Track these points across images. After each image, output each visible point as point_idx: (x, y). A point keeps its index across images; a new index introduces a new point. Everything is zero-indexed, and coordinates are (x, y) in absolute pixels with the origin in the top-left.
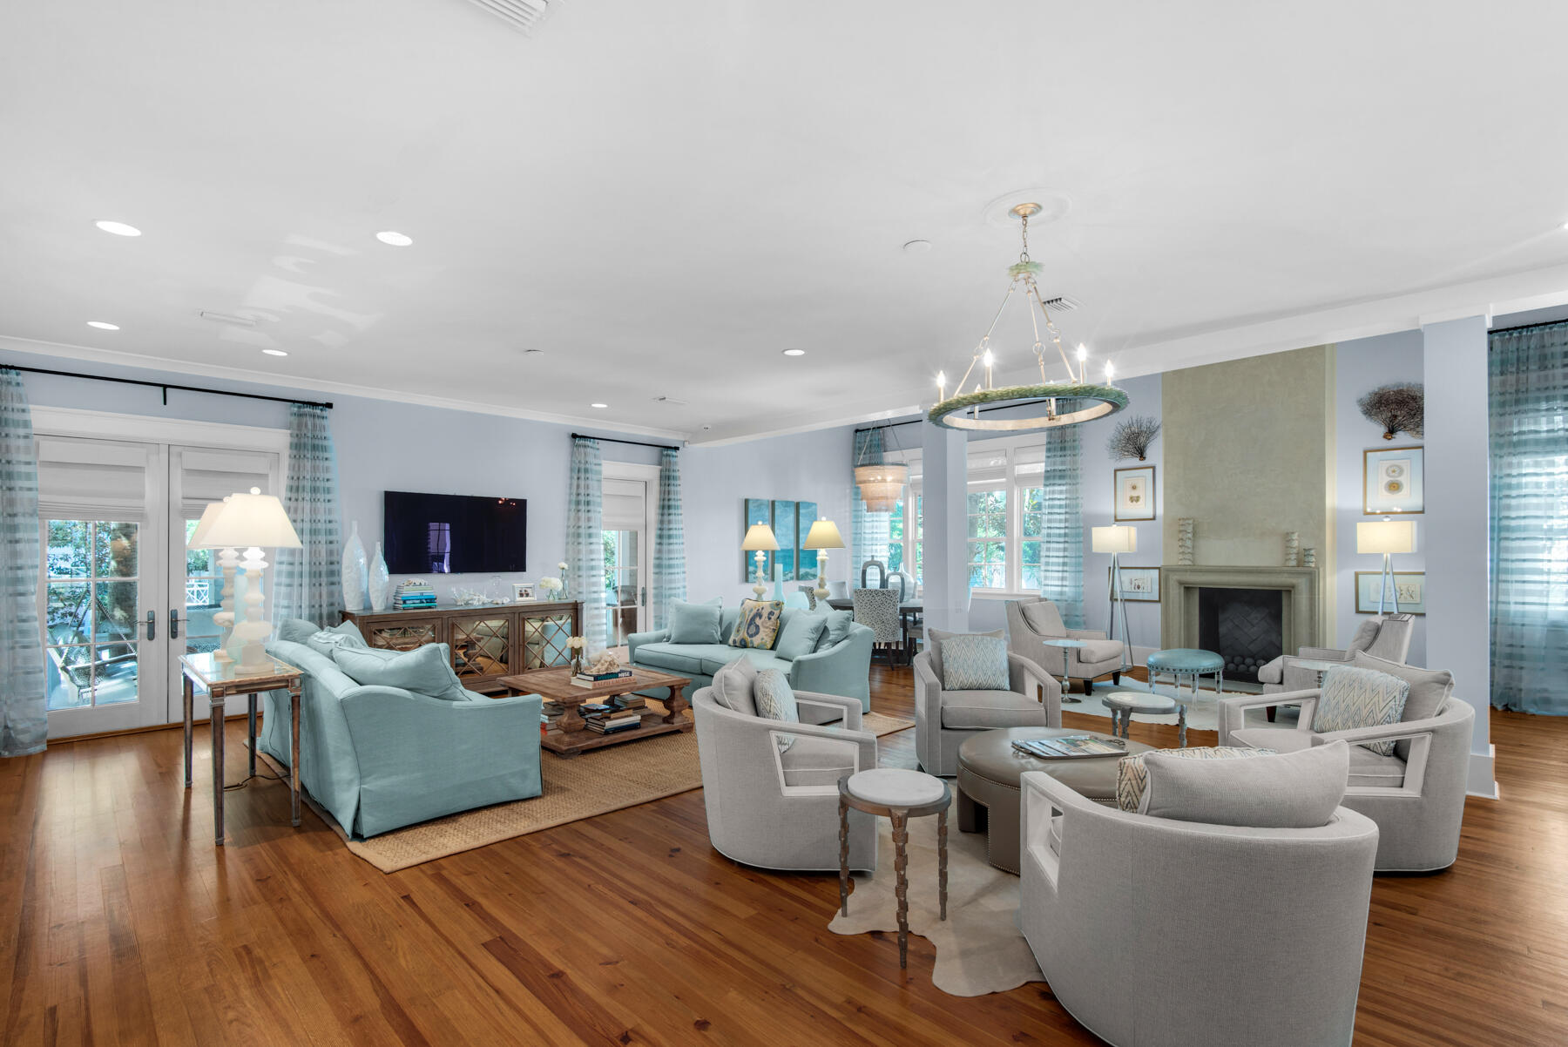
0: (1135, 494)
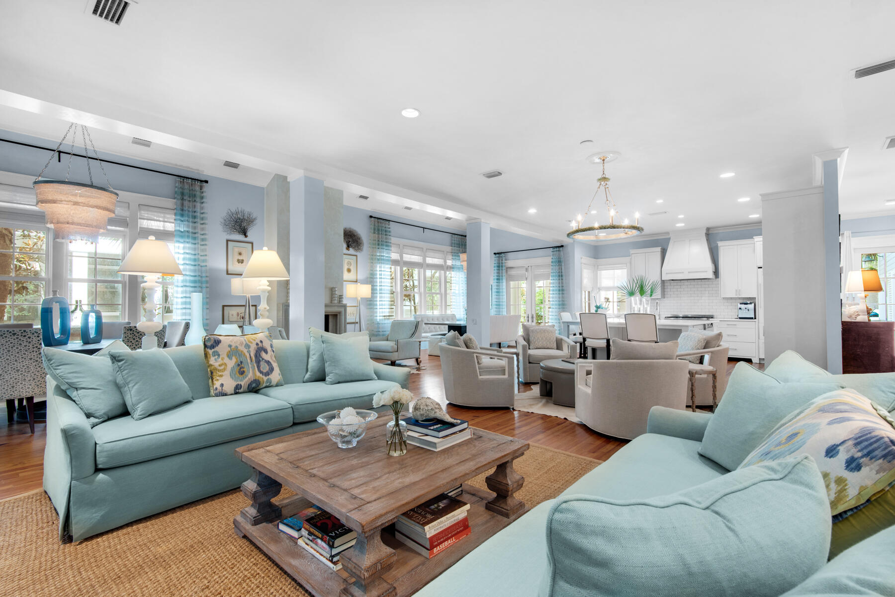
0: (241, 258)
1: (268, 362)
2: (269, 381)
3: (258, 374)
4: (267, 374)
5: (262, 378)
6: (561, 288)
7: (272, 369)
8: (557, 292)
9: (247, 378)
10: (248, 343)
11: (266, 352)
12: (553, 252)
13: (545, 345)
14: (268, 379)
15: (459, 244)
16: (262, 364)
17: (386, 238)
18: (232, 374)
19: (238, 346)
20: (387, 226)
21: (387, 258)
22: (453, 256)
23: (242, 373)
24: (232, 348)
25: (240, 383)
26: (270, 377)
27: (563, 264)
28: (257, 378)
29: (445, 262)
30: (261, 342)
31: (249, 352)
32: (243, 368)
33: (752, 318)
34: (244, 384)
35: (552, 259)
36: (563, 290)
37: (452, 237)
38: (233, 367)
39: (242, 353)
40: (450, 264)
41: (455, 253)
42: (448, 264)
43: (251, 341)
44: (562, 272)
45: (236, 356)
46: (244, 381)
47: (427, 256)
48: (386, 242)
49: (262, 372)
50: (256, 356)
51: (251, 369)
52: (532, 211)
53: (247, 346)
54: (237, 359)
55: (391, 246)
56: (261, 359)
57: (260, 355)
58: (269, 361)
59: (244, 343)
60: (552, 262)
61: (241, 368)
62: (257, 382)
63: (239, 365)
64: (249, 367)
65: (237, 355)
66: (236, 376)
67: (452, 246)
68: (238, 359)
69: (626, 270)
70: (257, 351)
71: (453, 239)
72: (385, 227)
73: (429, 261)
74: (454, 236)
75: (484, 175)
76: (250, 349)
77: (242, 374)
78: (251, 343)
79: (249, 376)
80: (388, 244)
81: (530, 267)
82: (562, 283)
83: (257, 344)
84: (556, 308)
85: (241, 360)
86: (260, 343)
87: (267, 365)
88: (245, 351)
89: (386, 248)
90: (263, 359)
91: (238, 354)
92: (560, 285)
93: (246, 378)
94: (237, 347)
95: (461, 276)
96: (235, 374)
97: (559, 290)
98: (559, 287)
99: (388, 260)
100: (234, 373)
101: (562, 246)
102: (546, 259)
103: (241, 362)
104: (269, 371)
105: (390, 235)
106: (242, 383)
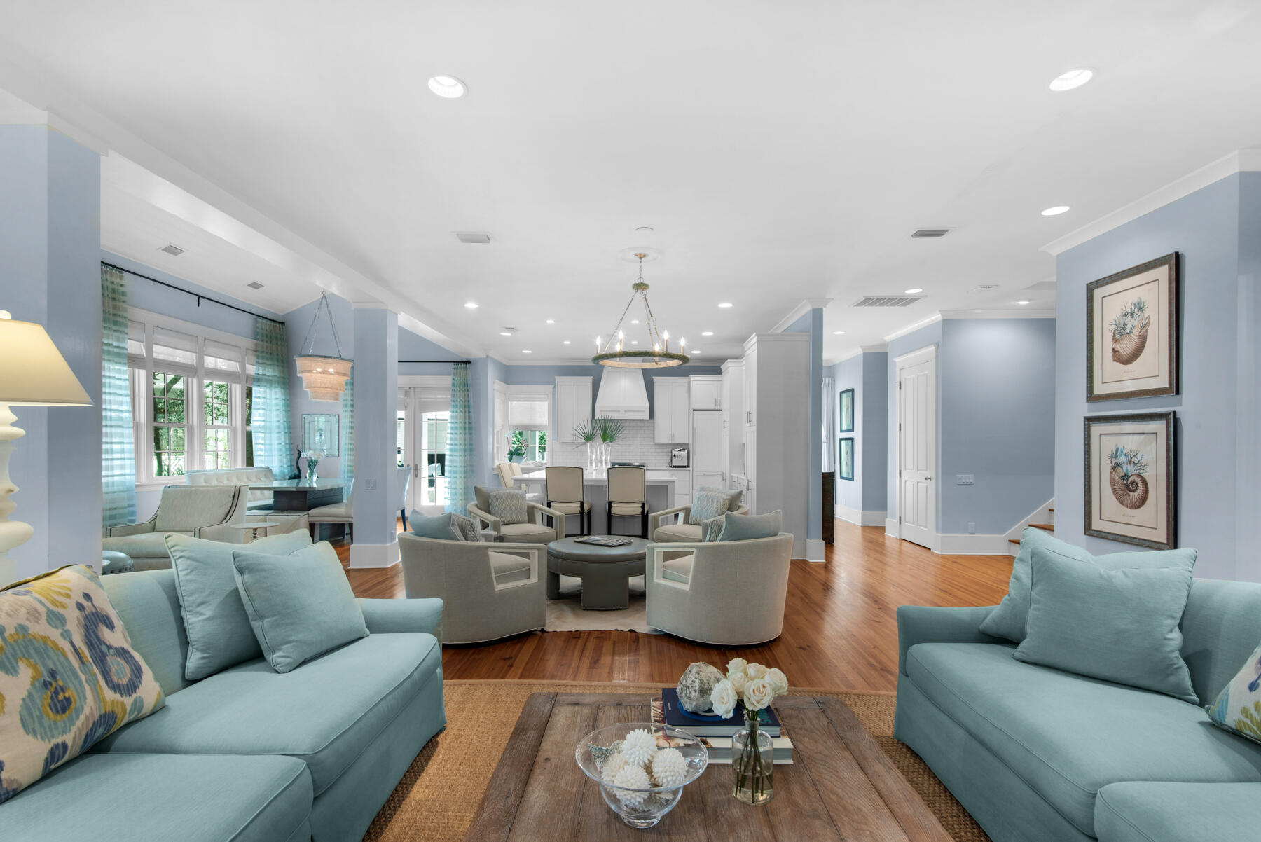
1: (122, 653)
2: (138, 704)
3: (110, 695)
4: (131, 688)
5: (123, 703)
6: (467, 425)
7: (137, 672)
8: (463, 431)
9: (82, 717)
10: (55, 609)
11: (111, 626)
12: (454, 369)
13: (515, 519)
14: (135, 700)
15: (271, 337)
16: (114, 663)
17: (115, 307)
18: (29, 721)
19: (27, 623)
20: (116, 280)
21: (116, 350)
22: (258, 357)
23: (63, 706)
24: (7, 634)
25: (60, 740)
26: (139, 693)
27: (471, 389)
28: (109, 709)
29: (243, 368)
30: (87, 597)
31: (66, 635)
32: (63, 690)
33: (685, 467)
34: (74, 738)
35: (453, 379)
36: (470, 428)
37: (256, 322)
38: (30, 694)
39: (45, 643)
40: (253, 373)
41: (263, 352)
42: (248, 372)
43: (61, 599)
44: (469, 401)
45: (28, 657)
46: (74, 729)
47: (205, 353)
48: (115, 315)
49: (119, 686)
50: (91, 642)
51: (87, 688)
52: (471, 305)
53: (56, 619)
54: (35, 667)
55: (126, 326)
56: (104, 649)
57: (98, 638)
58: (123, 649)
59: (43, 610)
60: (453, 385)
61: (56, 693)
62: (107, 718)
63: (46, 685)
64: (80, 682)
65: (32, 651)
66: (46, 722)
67: (256, 339)
68: (40, 667)
69: (547, 403)
70: (87, 628)
71: (259, 325)
72: (112, 283)
73: (210, 362)
74: (260, 320)
75: (458, 235)
76: (67, 627)
77: (64, 711)
78: (63, 606)
79: (87, 710)
80: (118, 319)
81: (412, 389)
82: (469, 417)
83: (80, 607)
84: (461, 455)
85: (52, 666)
86: (86, 603)
87: (122, 662)
88: (55, 634)
89: (115, 328)
90: (109, 647)
91: (36, 649)
92: (467, 421)
93: (78, 717)
94: (22, 629)
95: (273, 397)
96: (40, 719)
97: (465, 429)
98: (465, 423)
99: (119, 355)
100: (36, 713)
101: (469, 362)
102: (443, 381)
103: (53, 674)
104: (134, 678)
105: (124, 302)
106: (69, 738)
